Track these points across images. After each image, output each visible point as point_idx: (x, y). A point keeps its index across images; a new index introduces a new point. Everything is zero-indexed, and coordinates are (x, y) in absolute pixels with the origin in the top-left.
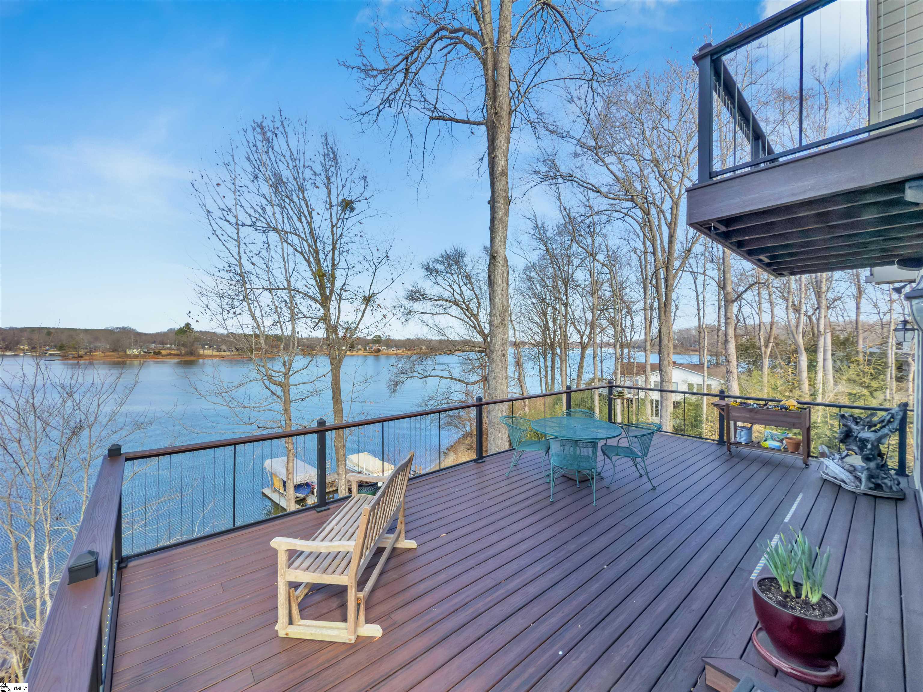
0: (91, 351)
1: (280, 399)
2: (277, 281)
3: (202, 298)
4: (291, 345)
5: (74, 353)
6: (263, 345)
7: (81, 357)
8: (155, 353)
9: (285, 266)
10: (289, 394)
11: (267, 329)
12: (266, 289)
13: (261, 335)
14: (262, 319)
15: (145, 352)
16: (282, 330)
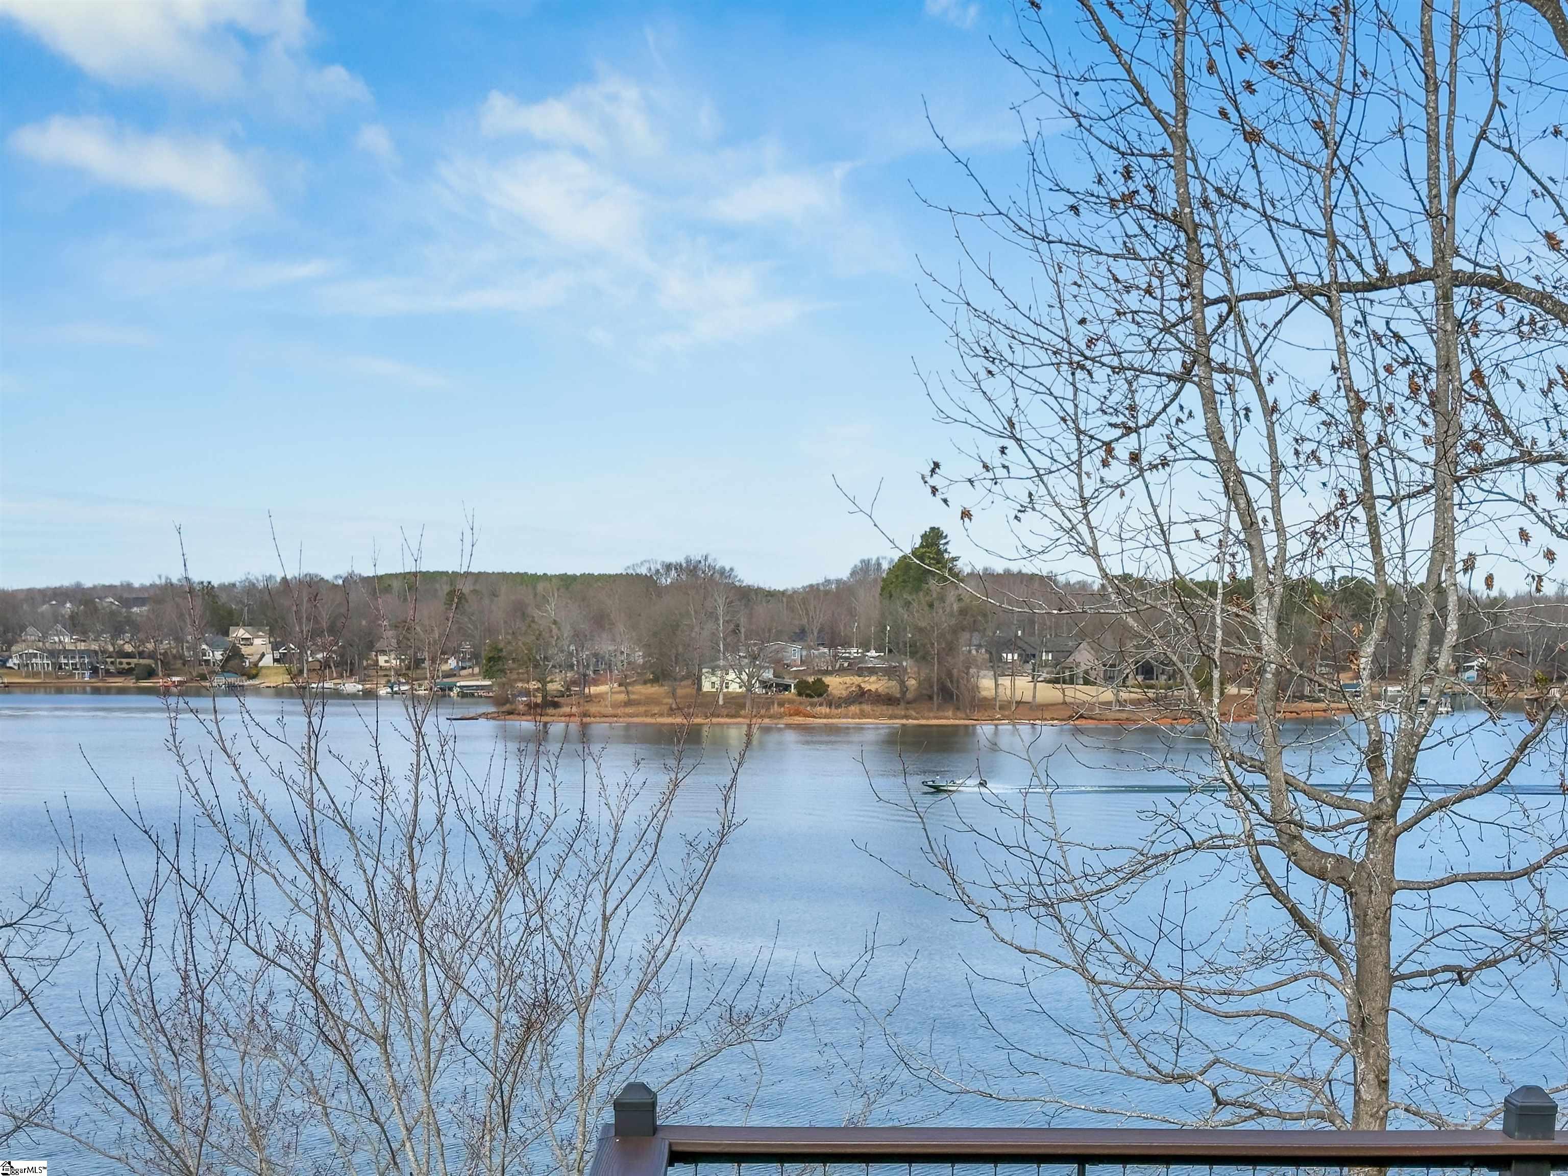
0: (584, 681)
1: (1339, 960)
2: (1379, 229)
3: (988, 384)
4: (1423, 642)
5: (534, 685)
6: (1269, 643)
7: (551, 703)
8: (804, 689)
9: (1433, 119)
10: (1386, 935)
11: (1294, 548)
12: (1308, 294)
13: (1260, 585)
14: (1274, 487)
15: (765, 685)
16: (1376, 547)
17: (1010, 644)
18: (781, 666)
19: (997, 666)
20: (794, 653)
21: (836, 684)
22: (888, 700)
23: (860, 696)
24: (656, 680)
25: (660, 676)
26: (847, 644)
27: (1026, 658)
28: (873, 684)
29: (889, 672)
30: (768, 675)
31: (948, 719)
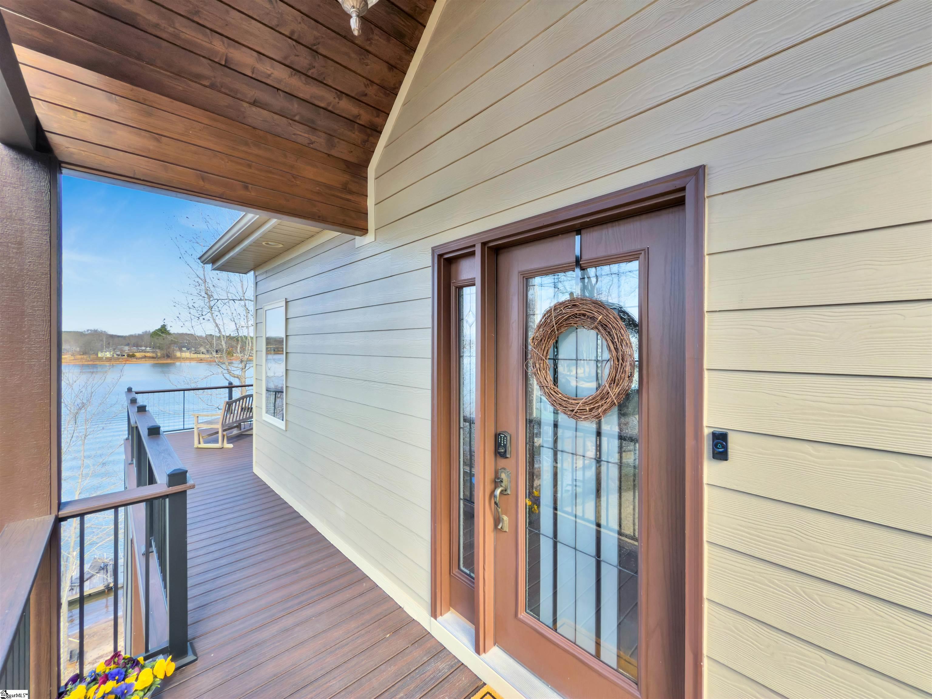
8: (129, 356)
11: (226, 332)
13: (221, 336)
15: (119, 355)
17: (184, 347)
18: (122, 351)
19: (180, 350)
20: (126, 348)
21: (138, 355)
22: (153, 358)
23: (145, 357)
24: (83, 354)
25: (84, 353)
26: (141, 346)
27: (188, 349)
28: (148, 354)
29: (153, 352)
30: (119, 353)
31: (169, 361)
